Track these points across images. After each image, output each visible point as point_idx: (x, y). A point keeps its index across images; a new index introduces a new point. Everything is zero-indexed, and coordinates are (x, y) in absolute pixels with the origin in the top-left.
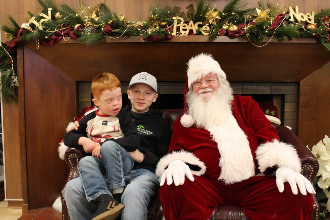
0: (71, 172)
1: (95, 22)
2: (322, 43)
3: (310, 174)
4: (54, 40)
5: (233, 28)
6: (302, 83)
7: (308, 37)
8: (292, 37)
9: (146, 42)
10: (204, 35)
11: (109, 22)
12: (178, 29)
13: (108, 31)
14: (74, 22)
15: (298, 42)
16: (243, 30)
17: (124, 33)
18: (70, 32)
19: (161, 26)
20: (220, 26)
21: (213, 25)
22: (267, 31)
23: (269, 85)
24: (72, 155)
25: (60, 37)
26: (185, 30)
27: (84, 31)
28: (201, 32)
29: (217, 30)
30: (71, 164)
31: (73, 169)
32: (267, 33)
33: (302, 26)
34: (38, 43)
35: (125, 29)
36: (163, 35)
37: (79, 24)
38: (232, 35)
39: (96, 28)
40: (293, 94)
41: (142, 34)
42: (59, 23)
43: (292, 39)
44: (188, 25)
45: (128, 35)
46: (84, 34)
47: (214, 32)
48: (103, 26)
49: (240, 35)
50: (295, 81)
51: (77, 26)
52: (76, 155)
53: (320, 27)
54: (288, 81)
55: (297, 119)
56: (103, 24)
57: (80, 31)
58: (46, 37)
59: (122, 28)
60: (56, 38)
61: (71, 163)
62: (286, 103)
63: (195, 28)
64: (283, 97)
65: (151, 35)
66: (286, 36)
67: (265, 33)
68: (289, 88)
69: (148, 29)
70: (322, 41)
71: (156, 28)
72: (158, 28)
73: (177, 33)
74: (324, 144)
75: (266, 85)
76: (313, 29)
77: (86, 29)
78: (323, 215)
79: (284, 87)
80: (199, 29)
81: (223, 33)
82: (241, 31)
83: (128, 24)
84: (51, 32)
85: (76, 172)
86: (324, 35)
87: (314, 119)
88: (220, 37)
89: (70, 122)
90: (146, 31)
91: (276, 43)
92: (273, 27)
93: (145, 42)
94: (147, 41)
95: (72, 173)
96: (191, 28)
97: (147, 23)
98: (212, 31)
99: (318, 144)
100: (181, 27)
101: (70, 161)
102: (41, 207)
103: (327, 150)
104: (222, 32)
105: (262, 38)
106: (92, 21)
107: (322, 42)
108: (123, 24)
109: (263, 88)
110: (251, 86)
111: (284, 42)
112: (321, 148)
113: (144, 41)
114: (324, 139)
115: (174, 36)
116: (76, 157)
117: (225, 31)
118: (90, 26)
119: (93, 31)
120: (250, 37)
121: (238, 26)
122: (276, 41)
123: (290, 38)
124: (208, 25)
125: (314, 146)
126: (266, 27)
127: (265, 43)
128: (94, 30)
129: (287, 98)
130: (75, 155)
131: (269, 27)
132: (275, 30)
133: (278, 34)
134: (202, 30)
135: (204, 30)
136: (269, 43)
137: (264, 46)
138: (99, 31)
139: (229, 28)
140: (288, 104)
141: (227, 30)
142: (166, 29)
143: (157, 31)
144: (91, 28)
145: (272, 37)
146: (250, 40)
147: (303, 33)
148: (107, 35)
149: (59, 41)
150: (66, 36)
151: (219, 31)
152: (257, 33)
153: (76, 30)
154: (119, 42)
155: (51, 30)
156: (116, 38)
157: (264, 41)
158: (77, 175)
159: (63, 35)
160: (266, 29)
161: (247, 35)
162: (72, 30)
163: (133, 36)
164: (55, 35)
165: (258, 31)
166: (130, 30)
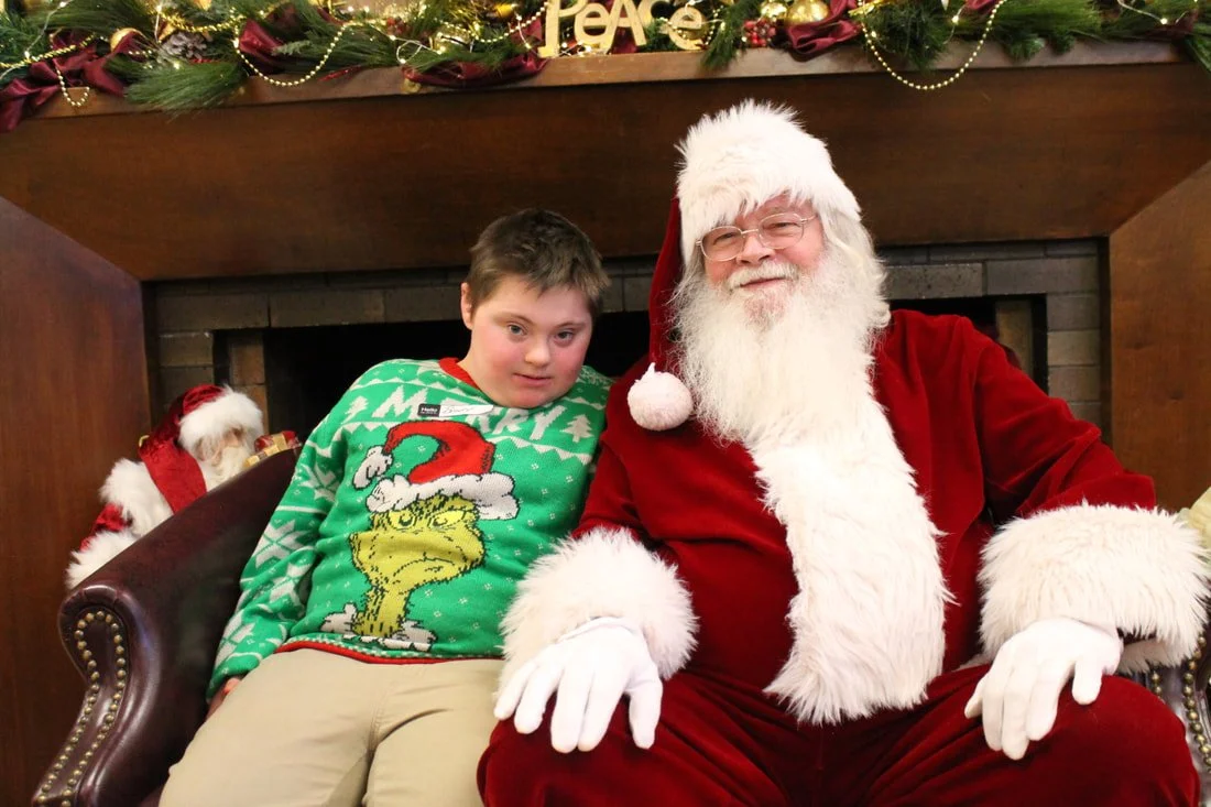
0: (91, 695)
1: (198, 14)
2: (1203, 61)
4: (22, 101)
5: (808, 11)
6: (1117, 239)
7: (1137, 33)
8: (1066, 38)
9: (427, 95)
10: (680, 49)
11: (262, 13)
12: (567, 26)
13: (255, 53)
14: (111, 22)
15: (1095, 62)
16: (854, 17)
17: (326, 57)
18: (88, 63)
19: (492, 20)
20: (752, 7)
21: (722, 4)
22: (955, 19)
23: (973, 256)
24: (90, 616)
25: (50, 89)
26: (597, 31)
27: (155, 55)
28: (666, 39)
29: (736, 25)
30: (91, 658)
31: (97, 681)
32: (958, 28)
35: (329, 36)
36: (496, 60)
37: (127, 26)
38: (801, 41)
39: (205, 42)
40: (1083, 292)
41: (406, 58)
42: (41, 27)
43: (1068, 50)
44: (609, 9)
45: (347, 63)
46: (154, 68)
47: (722, 35)
48: (237, 32)
49: (840, 40)
50: (1086, 234)
51: (120, 36)
52: (109, 617)
55: (1105, 395)
56: (234, 19)
57: (132, 57)
59: (320, 34)
60: (30, 94)
61: (87, 653)
62: (1052, 331)
63: (639, 21)
64: (1037, 303)
65: (442, 59)
66: (1040, 36)
67: (949, 28)
68: (1062, 265)
69: (434, 28)
70: (1196, 46)
71: (467, 28)
72: (477, 27)
73: (562, 49)
75: (962, 258)
77: (161, 52)
79: (1040, 262)
80: (658, 24)
81: (766, 37)
82: (841, 22)
83: (348, 17)
85: (112, 696)
86: (1208, 22)
87: (1177, 396)
88: (752, 54)
90: (426, 43)
91: (999, 69)
93: (424, 91)
94: (431, 89)
95: (92, 699)
96: (624, 23)
97: (426, 10)
98: (715, 31)
100: (577, 17)
101: (81, 644)
104: (758, 32)
105: (936, 48)
106: (186, 10)
107: (1203, 55)
108: (323, 17)
109: (950, 270)
110: (898, 264)
111: (1033, 62)
113: (415, 89)
115: (548, 61)
116: (111, 623)
117: (772, 26)
118: (177, 32)
119: (190, 54)
120: (885, 47)
121: (829, 5)
122: (996, 60)
123: (1058, 47)
124: (697, 6)
127: (952, 72)
128: (195, 49)
129: (1058, 310)
130: (104, 619)
131: (963, 2)
132: (991, 13)
133: (1004, 27)
134: (670, 30)
135: (679, 29)
136: (966, 70)
137: (946, 83)
138: (219, 51)
139: (788, 13)
140: (1062, 335)
141: (781, 25)
142: (512, 31)
143: (476, 42)
144: (180, 44)
145: (982, 42)
146: (884, 61)
147: (1116, 19)
148: (256, 70)
149: (43, 104)
150: (73, 81)
151: (742, 28)
152: (914, 26)
153: (117, 51)
154: (313, 96)
155: (7, 58)
156: (297, 83)
157: (944, 61)
158: (115, 711)
159: (61, 77)
160: (952, 10)
161: (869, 41)
162: (100, 56)
163: (370, 67)
164: (21, 80)
165: (919, 15)
166: (353, 44)
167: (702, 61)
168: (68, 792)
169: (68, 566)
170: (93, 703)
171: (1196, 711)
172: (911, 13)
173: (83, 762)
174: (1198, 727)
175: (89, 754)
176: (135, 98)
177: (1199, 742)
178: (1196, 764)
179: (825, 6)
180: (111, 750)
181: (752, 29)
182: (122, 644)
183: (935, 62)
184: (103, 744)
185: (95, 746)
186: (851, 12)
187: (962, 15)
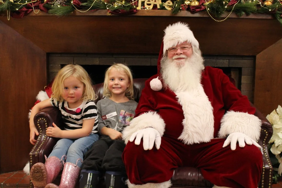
2: (278, 19)
3: (265, 138)
4: (25, 12)
5: (195, 3)
6: (258, 56)
7: (265, 13)
8: (249, 12)
10: (167, 10)
12: (143, 3)
13: (76, 5)
15: (255, 18)
16: (204, 5)
17: (91, 6)
18: (40, 5)
19: (127, 1)
20: (183, 2)
21: (176, 0)
22: (226, 7)
23: (227, 58)
24: (40, 119)
25: (31, 10)
26: (149, 5)
27: (54, 3)
28: (164, 7)
29: (179, 5)
30: (40, 127)
31: (41, 132)
32: (226, 9)
33: (259, 3)
34: (9, 15)
35: (92, 2)
36: (128, 9)
38: (193, 9)
39: (65, 1)
40: (249, 67)
41: (109, 8)
43: (250, 15)
45: (95, 8)
46: (53, 6)
47: (176, 7)
49: (201, 10)
50: (251, 55)
53: (276, 3)
54: (245, 55)
57: (50, 4)
58: (17, 10)
59: (90, 1)
60: (26, 10)
61: (39, 126)
62: (243, 75)
63: (159, 3)
64: (239, 70)
65: (117, 8)
66: (244, 12)
67: (224, 9)
68: (246, 61)
69: (114, 3)
70: (277, 17)
71: (122, 2)
72: (124, 2)
73: (141, 8)
74: (278, 114)
75: (224, 58)
76: (269, 5)
77: (55, 3)
78: (275, 178)
79: (241, 60)
80: (163, 4)
81: (185, 8)
82: (202, 6)
84: (22, 4)
85: (45, 135)
86: (279, 11)
87: (268, 91)
88: (182, 12)
89: (40, 90)
90: (113, 5)
91: (234, 18)
92: (231, 3)
93: (112, 15)
94: (113, 15)
95: (40, 136)
96: (155, 3)
98: (175, 6)
99: (272, 113)
100: (145, 1)
101: (38, 125)
102: (12, 171)
103: (280, 119)
104: (184, 7)
105: (221, 13)
109: (221, 61)
111: (242, 17)
112: (274, 117)
113: (110, 15)
114: (277, 108)
115: (139, 10)
116: (45, 121)
117: (187, 6)
119: (62, 4)
120: (211, 12)
122: (234, 16)
123: (247, 14)
125: (268, 115)
126: (226, 3)
127: (224, 18)
129: (244, 71)
130: (44, 119)
131: (228, 3)
132: (234, 6)
133: (236, 9)
134: (165, 5)
135: (167, 5)
136: (227, 18)
137: (223, 20)
138: (68, 4)
139: (191, 3)
140: (245, 76)
141: (189, 6)
142: (131, 3)
143: (123, 5)
144: (60, 2)
145: (231, 12)
146: (210, 15)
147: (260, 9)
148: (76, 8)
149: (30, 12)
150: (36, 8)
151: (181, 6)
152: (217, 8)
153: (46, 2)
154: (87, 15)
155: (22, 2)
156: (85, 11)
157: (223, 16)
158: (45, 138)
159: (33, 7)
160: (225, 5)
161: (207, 10)
162: (42, 3)
163: (100, 9)
164: (25, 7)
165: (218, 6)
166: (97, 4)
167: (172, 12)
168: (37, 153)
169: (28, 113)
170: (41, 136)
171: (265, 149)
172: (217, 5)
173: (39, 148)
174: (265, 152)
175: (40, 146)
176: (50, 12)
177: (265, 154)
178: (264, 158)
179: (198, 2)
180: (45, 145)
181: (183, 6)
182: (47, 125)
183: (221, 16)
184: (43, 144)
185: (41, 145)
186: (204, 4)
187: (227, 6)
